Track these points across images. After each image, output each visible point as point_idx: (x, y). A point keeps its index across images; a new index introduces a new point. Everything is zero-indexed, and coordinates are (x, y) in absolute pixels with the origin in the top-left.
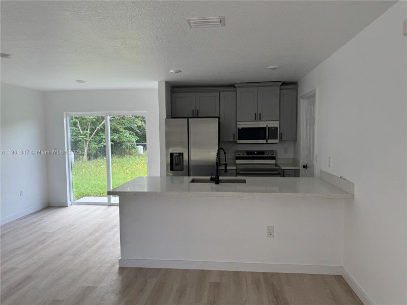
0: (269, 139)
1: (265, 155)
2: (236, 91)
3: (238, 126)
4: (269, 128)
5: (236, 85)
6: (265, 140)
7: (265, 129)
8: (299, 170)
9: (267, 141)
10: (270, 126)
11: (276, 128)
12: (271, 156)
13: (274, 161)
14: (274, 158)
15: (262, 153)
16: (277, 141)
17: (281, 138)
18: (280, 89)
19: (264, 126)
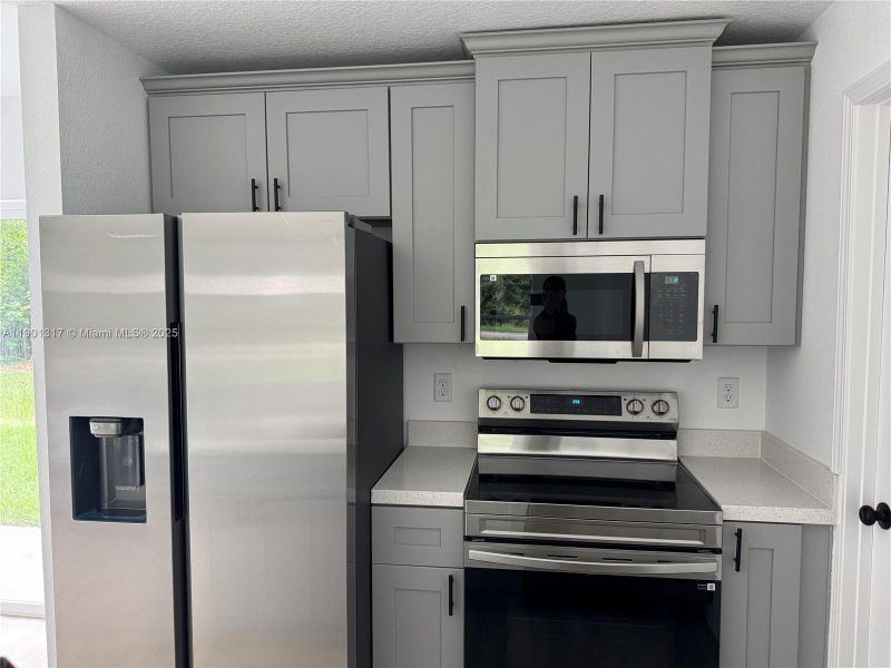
0: (647, 338)
1: (626, 417)
2: (471, 78)
3: (483, 268)
4: (648, 276)
5: (470, 45)
6: (628, 344)
7: (625, 282)
8: (827, 530)
9: (636, 350)
10: (659, 266)
11: (690, 279)
12: (656, 419)
13: (673, 443)
14: (668, 432)
15: (610, 402)
16: (693, 349)
17: (713, 335)
18: (716, 66)
19: (625, 267)
